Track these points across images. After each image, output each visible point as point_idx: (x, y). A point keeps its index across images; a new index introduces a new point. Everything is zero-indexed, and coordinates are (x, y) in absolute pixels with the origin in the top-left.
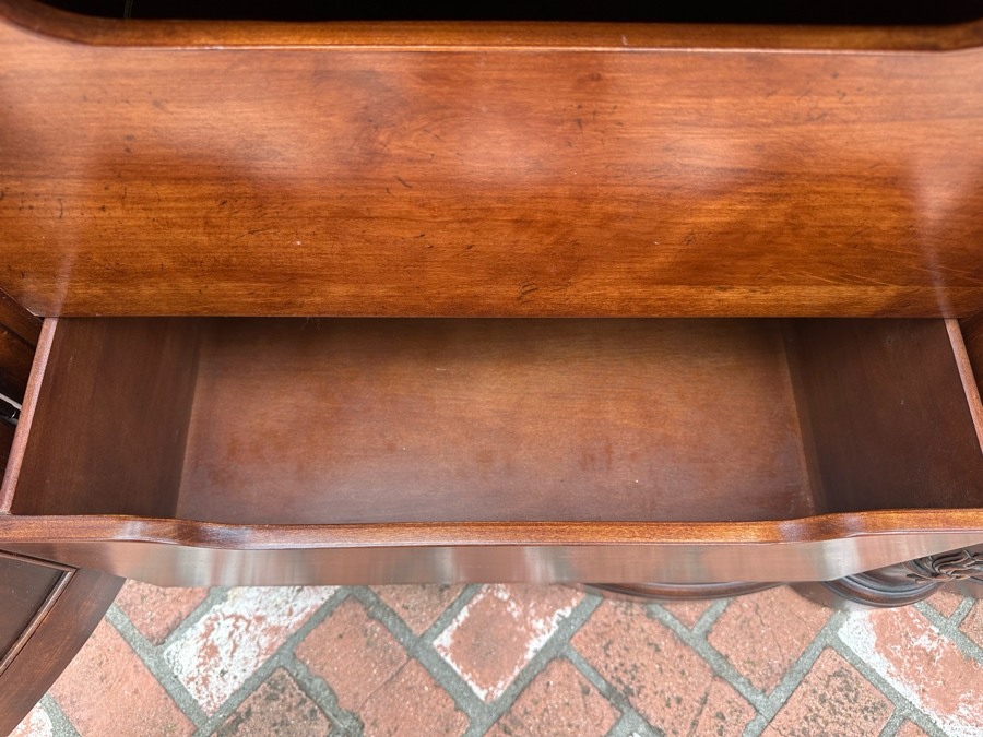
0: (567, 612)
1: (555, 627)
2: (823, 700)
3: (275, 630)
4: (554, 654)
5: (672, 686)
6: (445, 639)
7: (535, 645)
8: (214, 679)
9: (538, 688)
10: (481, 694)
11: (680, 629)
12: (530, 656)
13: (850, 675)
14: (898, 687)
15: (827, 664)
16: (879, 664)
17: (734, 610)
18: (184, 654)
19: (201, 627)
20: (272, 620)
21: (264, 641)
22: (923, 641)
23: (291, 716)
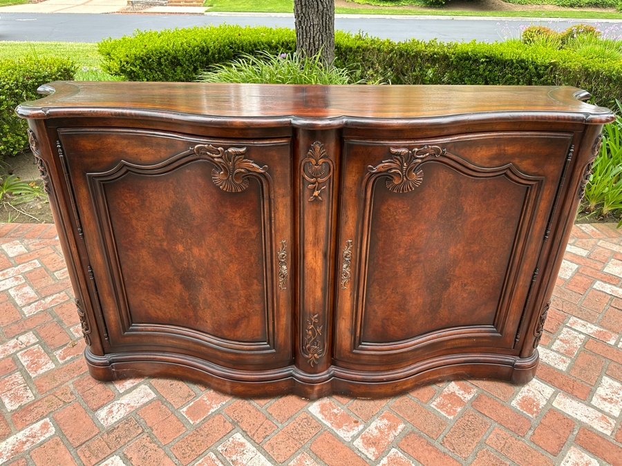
0: (224, 403)
1: (219, 406)
2: (299, 424)
3: (133, 407)
4: (218, 413)
5: (252, 421)
6: (185, 409)
7: (213, 410)
8: (110, 419)
9: (210, 421)
10: (192, 423)
11: (259, 407)
12: (210, 413)
13: (310, 419)
14: (324, 422)
15: (303, 416)
16: (320, 416)
17: (277, 402)
18: (102, 413)
19: (109, 406)
20: (132, 404)
21: (128, 410)
22: (335, 411)
23: (131, 428)
